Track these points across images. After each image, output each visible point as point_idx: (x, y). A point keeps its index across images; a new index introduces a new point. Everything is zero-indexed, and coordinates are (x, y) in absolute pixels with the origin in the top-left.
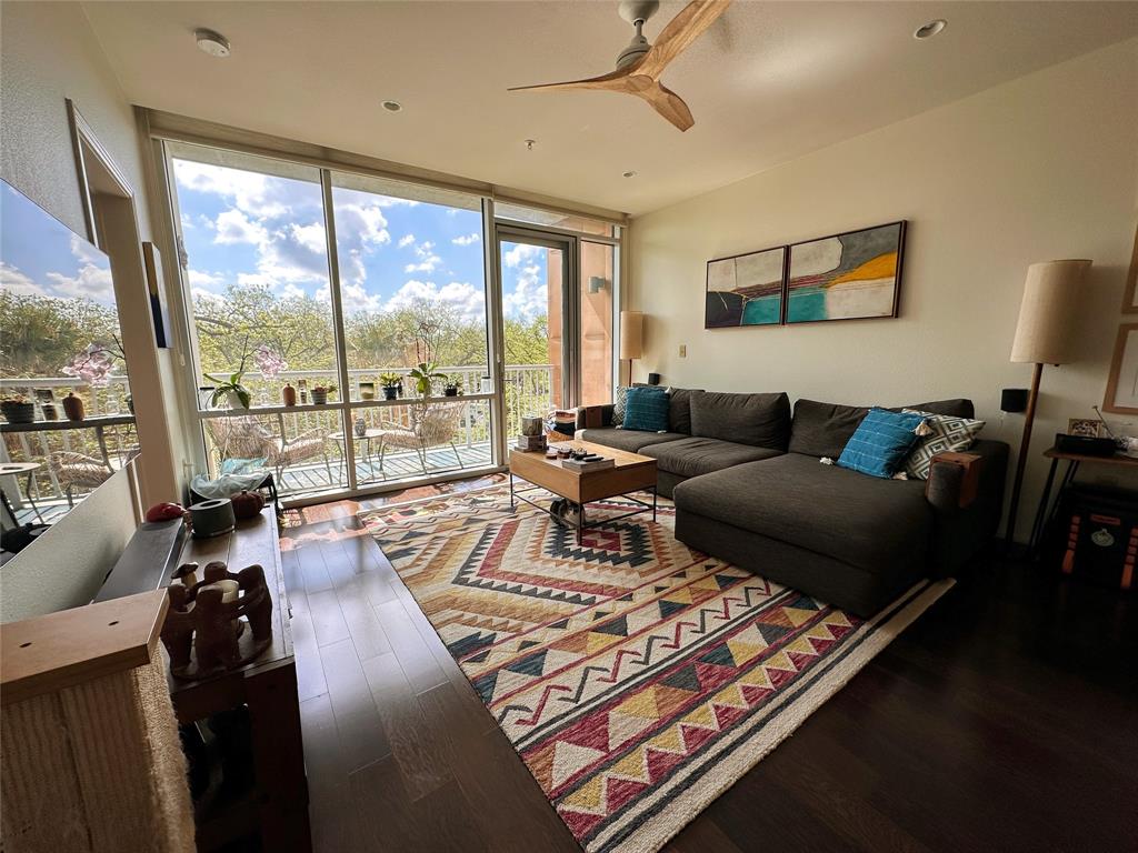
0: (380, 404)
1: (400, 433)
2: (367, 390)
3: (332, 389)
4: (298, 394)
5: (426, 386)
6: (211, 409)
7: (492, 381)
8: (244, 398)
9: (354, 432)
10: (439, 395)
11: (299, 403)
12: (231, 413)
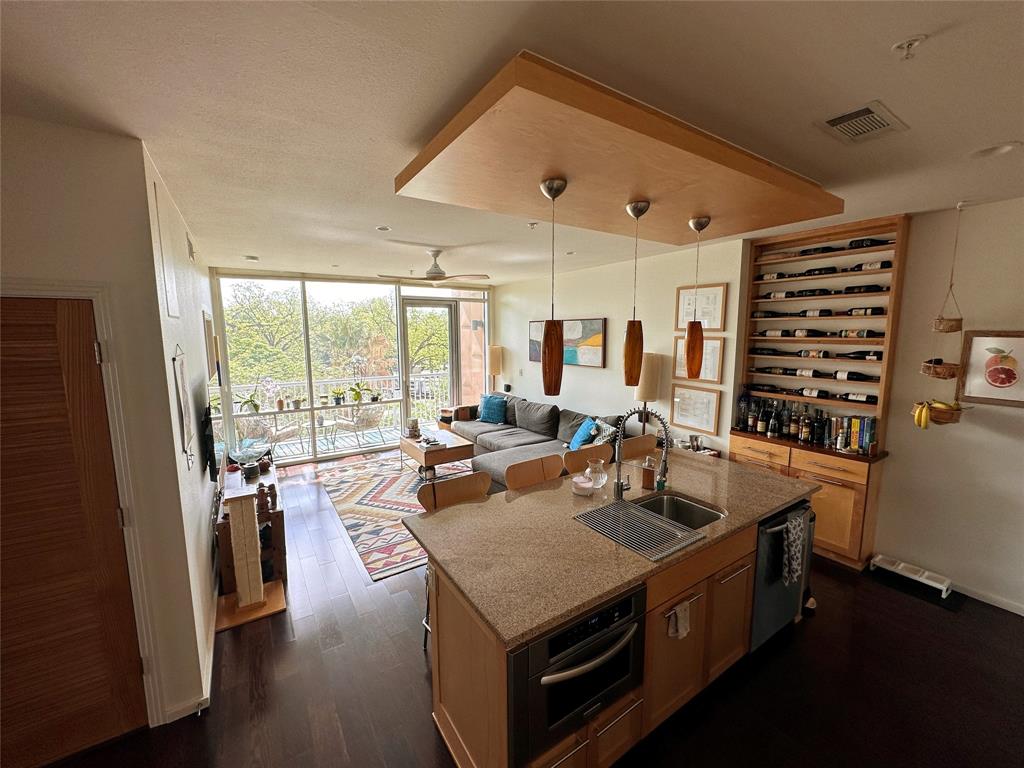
0: (332, 407)
1: (346, 422)
2: (324, 400)
3: (304, 400)
4: (285, 403)
5: (358, 396)
6: (239, 413)
7: (401, 391)
8: (256, 407)
9: (316, 423)
10: (367, 401)
11: (285, 409)
12: (249, 415)
